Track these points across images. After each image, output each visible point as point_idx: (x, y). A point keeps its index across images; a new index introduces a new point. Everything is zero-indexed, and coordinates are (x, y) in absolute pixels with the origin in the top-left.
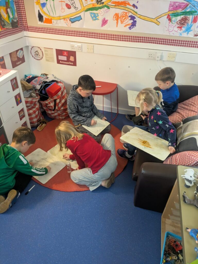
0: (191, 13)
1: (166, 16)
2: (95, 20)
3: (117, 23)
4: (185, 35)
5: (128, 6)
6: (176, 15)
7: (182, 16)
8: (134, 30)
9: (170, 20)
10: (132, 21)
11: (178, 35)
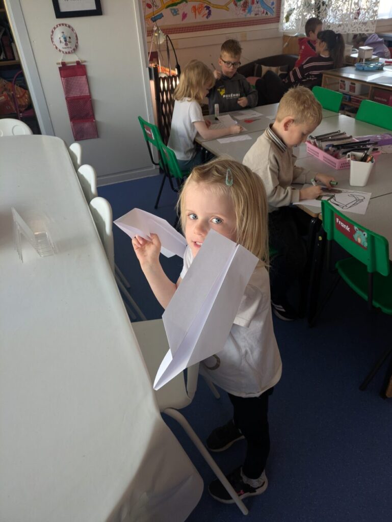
1: (233, 3)
2: (175, 15)
3: (195, 15)
4: (248, 15)
8: (211, 18)
9: (236, 5)
10: (208, 11)
11: (244, 16)
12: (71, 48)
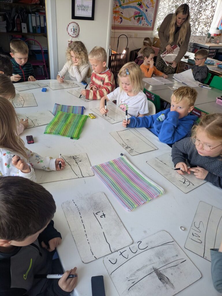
0: (141, 16)
1: (133, 18)
4: (139, 25)
5: (119, 13)
6: (136, 17)
7: (138, 17)
8: (121, 24)
9: (134, 19)
10: (121, 20)
11: (137, 25)
12: (76, 35)
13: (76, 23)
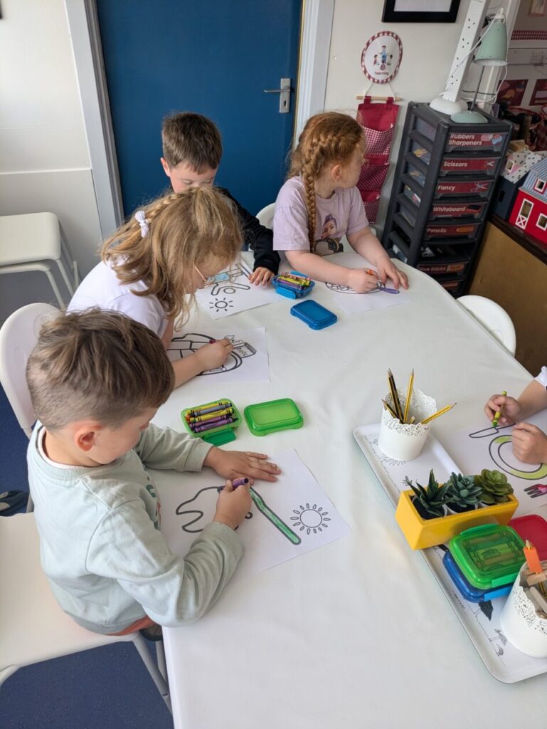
12: (387, 74)
13: (393, 34)
